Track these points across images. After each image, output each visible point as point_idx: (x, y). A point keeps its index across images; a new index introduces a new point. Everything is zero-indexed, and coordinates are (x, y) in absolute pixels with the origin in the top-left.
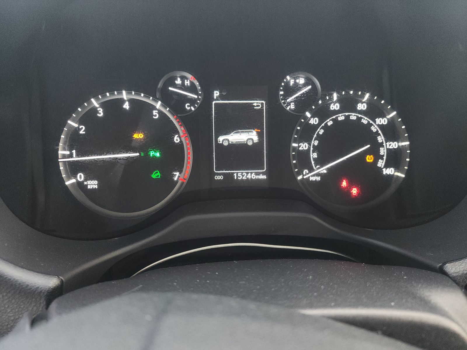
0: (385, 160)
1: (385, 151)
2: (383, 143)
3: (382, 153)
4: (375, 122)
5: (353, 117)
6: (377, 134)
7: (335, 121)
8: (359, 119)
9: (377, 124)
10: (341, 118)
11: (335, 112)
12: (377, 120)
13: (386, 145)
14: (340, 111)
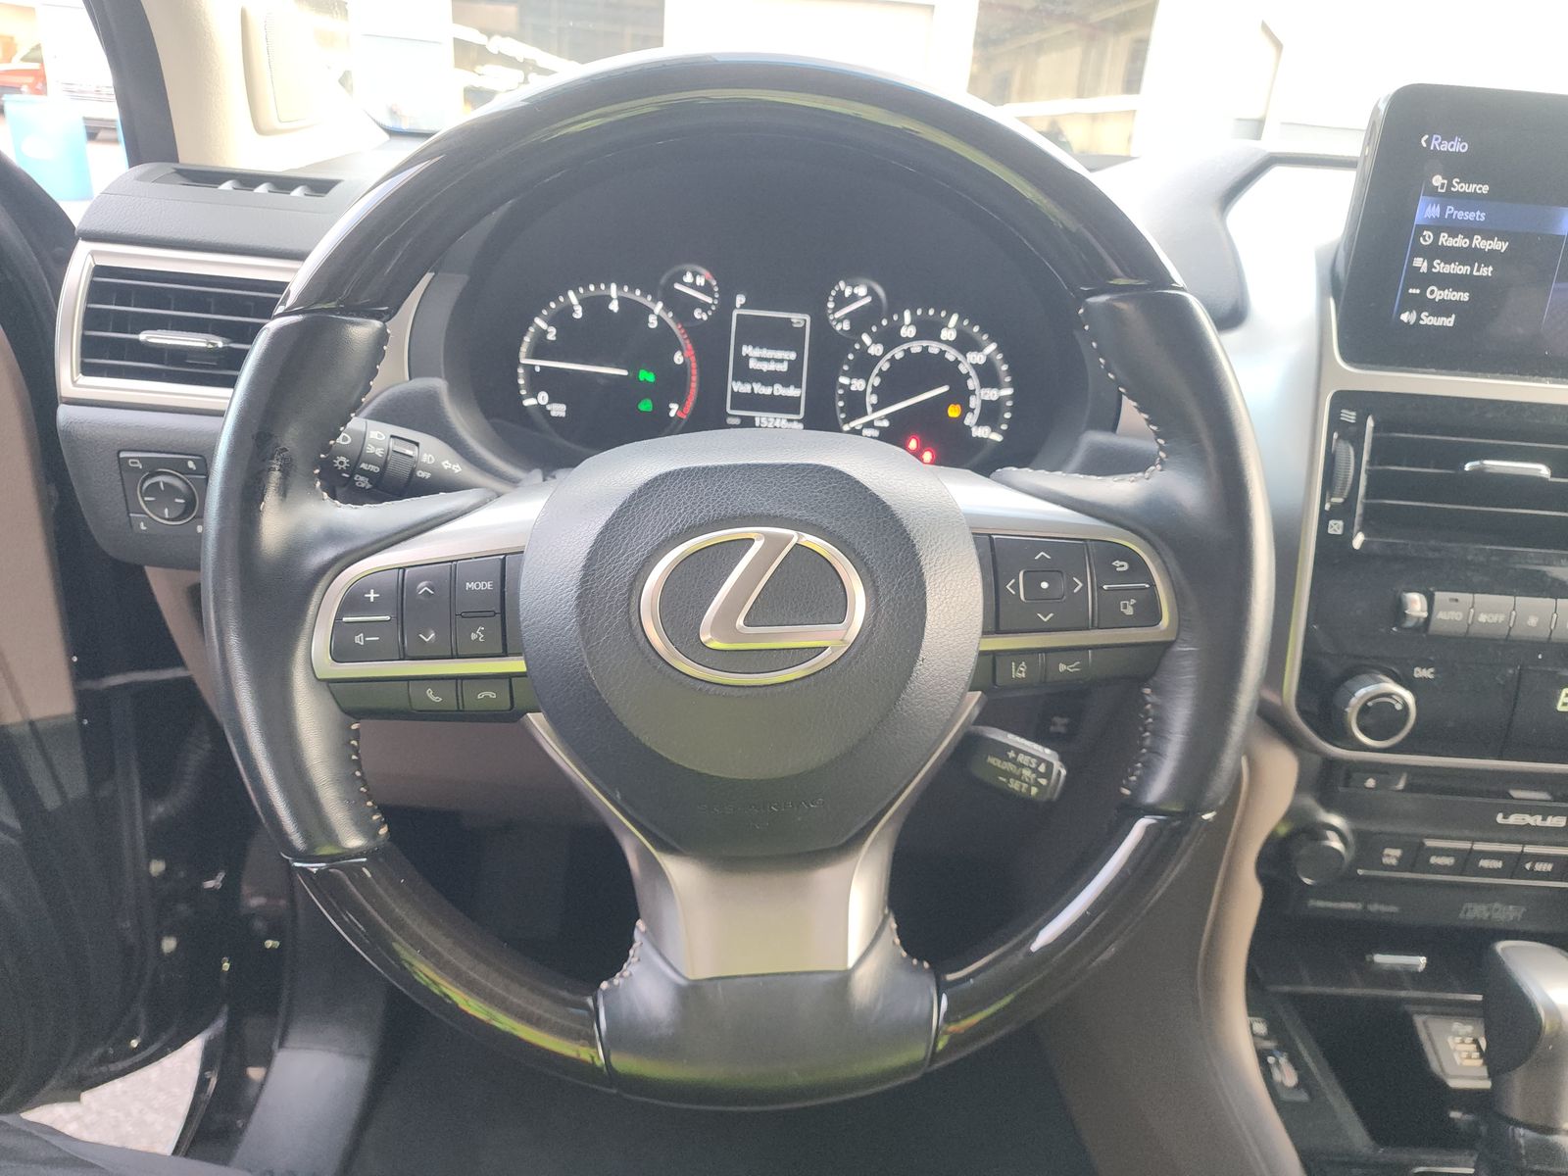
0: (976, 415)
1: (979, 401)
2: (975, 390)
3: (972, 405)
4: (966, 358)
5: (934, 349)
6: (968, 376)
7: (907, 352)
8: (943, 353)
9: (969, 361)
10: (916, 348)
11: (908, 340)
12: (969, 355)
13: (981, 393)
14: (915, 339)
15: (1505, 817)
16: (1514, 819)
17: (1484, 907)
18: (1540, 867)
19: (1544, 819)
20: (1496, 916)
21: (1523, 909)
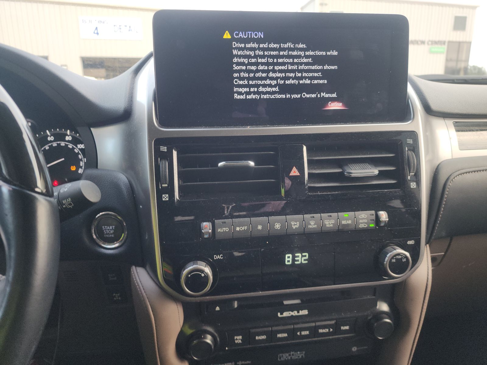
0: (83, 169)
1: (84, 163)
2: (82, 159)
3: (81, 165)
4: (77, 147)
5: (63, 144)
6: (78, 153)
7: (51, 147)
8: (66, 145)
9: (78, 148)
10: (55, 144)
11: (51, 142)
12: (78, 145)
13: (84, 160)
14: (54, 141)
15: (282, 314)
16: (286, 314)
17: (287, 355)
18: (304, 333)
19: (298, 312)
20: (293, 357)
21: (304, 352)
